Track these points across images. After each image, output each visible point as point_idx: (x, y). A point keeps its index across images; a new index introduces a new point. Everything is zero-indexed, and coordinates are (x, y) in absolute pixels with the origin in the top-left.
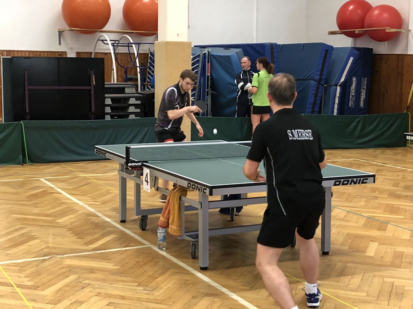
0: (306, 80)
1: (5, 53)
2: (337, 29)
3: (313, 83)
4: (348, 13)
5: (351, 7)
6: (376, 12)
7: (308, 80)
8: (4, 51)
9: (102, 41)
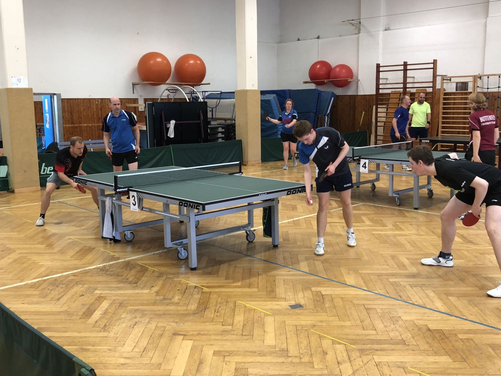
0: (307, 112)
1: (100, 100)
2: (309, 80)
3: (312, 114)
4: (317, 70)
5: (318, 66)
6: (338, 69)
7: (308, 112)
8: (99, 99)
9: (168, 90)
